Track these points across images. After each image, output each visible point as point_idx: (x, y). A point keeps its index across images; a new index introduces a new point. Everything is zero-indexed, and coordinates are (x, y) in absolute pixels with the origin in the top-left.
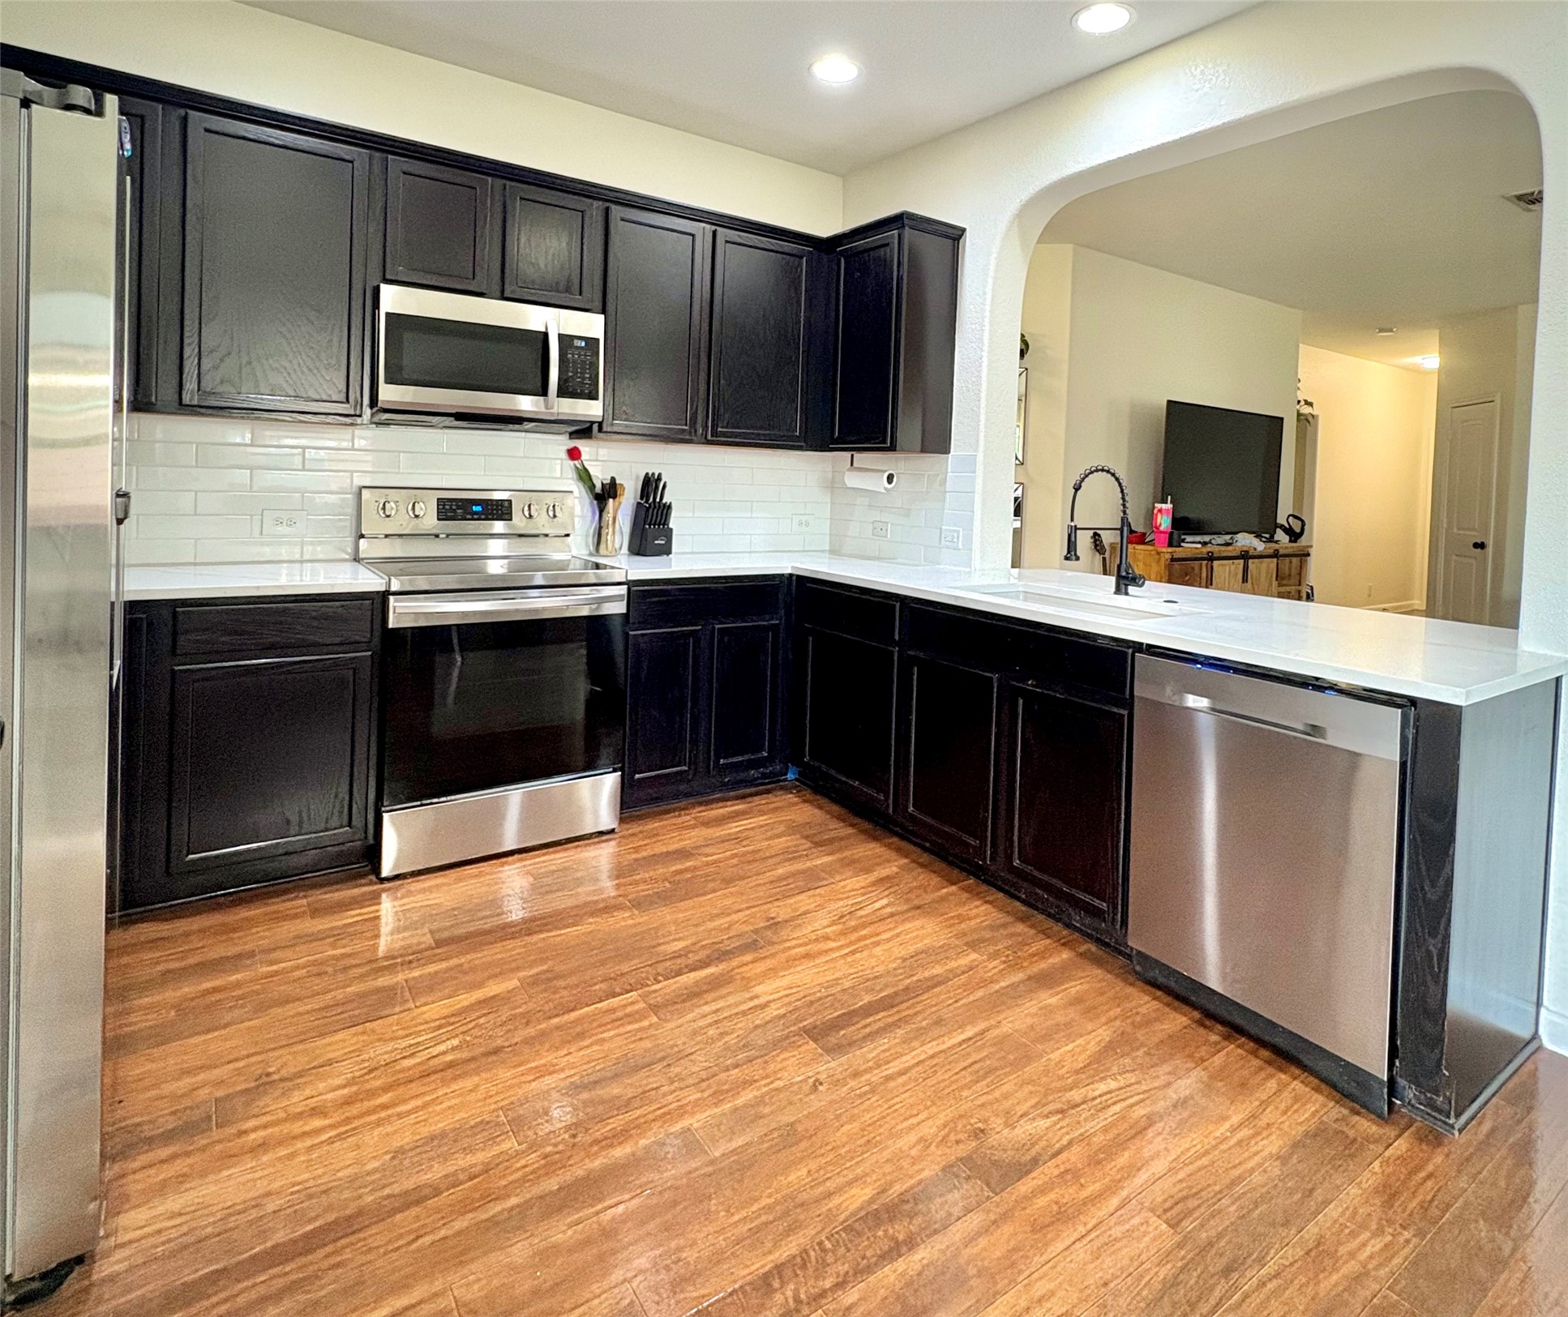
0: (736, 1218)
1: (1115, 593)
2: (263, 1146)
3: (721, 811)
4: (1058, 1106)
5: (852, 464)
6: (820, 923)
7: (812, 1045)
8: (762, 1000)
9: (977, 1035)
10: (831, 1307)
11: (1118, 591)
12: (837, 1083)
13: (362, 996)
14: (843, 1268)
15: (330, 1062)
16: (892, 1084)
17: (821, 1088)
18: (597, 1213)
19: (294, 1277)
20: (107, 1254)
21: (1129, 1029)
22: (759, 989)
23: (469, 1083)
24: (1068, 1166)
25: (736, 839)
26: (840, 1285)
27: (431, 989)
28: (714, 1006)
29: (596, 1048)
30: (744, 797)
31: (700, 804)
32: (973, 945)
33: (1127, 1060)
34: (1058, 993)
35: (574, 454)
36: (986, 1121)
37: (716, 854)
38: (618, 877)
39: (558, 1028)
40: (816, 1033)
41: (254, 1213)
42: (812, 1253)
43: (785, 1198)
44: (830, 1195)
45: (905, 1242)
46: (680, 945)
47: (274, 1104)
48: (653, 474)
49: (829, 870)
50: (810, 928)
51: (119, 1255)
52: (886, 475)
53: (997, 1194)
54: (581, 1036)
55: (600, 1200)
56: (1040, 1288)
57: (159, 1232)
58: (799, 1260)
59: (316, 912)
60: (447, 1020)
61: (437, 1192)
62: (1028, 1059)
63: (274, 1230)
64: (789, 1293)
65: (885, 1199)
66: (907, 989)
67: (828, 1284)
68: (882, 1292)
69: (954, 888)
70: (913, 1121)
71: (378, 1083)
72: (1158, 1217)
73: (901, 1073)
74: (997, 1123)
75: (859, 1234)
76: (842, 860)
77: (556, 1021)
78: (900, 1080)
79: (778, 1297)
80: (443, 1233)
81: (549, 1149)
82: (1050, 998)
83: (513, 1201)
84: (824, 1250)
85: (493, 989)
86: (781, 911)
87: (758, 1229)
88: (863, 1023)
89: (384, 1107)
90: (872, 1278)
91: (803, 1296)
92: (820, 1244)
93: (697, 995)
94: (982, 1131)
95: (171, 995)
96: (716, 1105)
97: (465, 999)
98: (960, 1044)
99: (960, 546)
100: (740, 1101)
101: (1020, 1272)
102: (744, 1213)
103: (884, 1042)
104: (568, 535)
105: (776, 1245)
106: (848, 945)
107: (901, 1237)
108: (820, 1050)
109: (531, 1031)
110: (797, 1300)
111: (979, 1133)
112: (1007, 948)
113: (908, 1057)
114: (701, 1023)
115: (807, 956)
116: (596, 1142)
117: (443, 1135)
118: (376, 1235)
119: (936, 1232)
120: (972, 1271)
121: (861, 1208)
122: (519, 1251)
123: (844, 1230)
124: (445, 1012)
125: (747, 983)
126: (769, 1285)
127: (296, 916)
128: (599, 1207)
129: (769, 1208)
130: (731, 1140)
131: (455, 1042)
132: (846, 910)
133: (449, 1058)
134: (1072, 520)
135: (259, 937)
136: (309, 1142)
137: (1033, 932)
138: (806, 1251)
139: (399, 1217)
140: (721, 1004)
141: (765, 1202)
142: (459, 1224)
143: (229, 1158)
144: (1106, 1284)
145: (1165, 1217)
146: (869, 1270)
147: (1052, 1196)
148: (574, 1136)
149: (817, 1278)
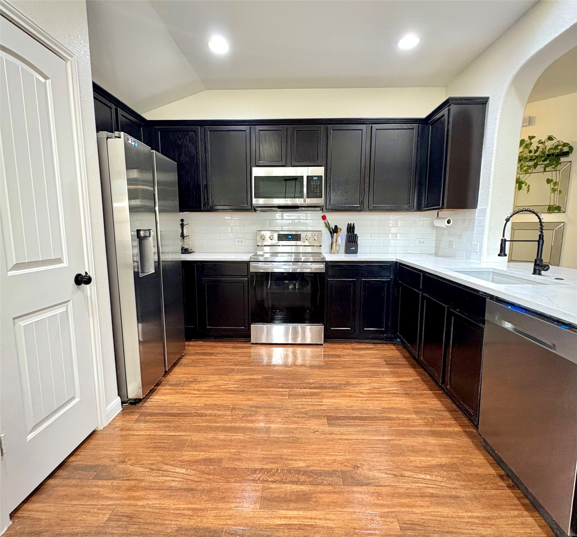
0: (263, 453)
1: (533, 274)
2: (185, 393)
3: (363, 346)
4: (396, 473)
5: (438, 216)
6: (364, 389)
7: (326, 420)
8: (323, 403)
9: (387, 440)
10: (266, 485)
11: (534, 273)
12: (323, 434)
13: (226, 369)
14: (277, 478)
15: (209, 381)
16: (340, 441)
17: (316, 433)
18: (232, 436)
19: (170, 420)
20: (148, 402)
21: (458, 464)
22: (324, 400)
23: (231, 396)
24: (379, 491)
25: (360, 356)
26: (273, 482)
27: (241, 372)
28: (306, 400)
29: (266, 399)
30: (374, 343)
31: (357, 342)
32: (416, 413)
33: (445, 473)
34: (437, 440)
35: (324, 218)
36: (362, 465)
37: (347, 359)
38: (311, 358)
39: (261, 391)
40: (329, 418)
41: (173, 405)
42: (273, 471)
43: (279, 454)
44: (291, 460)
45: (301, 482)
46: (312, 381)
47: (193, 386)
48: (351, 224)
49: (384, 373)
50: (359, 388)
51: (149, 403)
52: (446, 220)
53: (343, 485)
54: (266, 395)
55: (236, 433)
56: (331, 516)
57: (158, 402)
58: (268, 470)
59: (233, 348)
60: (238, 381)
61: (206, 416)
62: (400, 455)
63: (173, 410)
64: (258, 476)
65: (307, 469)
66: (375, 417)
67: (270, 479)
68: (283, 490)
69: (430, 392)
70: (337, 454)
71: (214, 389)
72: (399, 523)
73: (346, 440)
74: (366, 467)
75: (290, 473)
76: (391, 371)
77: (262, 389)
78: (344, 441)
79: (255, 476)
80: (200, 424)
81: (235, 417)
82: (432, 440)
83: (218, 425)
84: (277, 472)
85: (255, 377)
86: (354, 381)
87: (266, 458)
88: (349, 421)
89: (211, 394)
90: (283, 485)
91: (261, 479)
92: (278, 469)
93: (305, 396)
94: (358, 467)
95: (193, 357)
96: (282, 424)
97: (247, 377)
98: (377, 440)
99: (478, 251)
100: (291, 426)
101: (329, 509)
102: (265, 453)
103: (351, 429)
104: (321, 246)
105: (266, 464)
106: (367, 397)
107: (302, 480)
108: (326, 423)
109: (255, 389)
110: (259, 479)
111: (356, 467)
112: (431, 418)
113: (354, 436)
114: (298, 403)
115: (350, 396)
116: (247, 420)
117: (217, 405)
118: (188, 419)
119: (314, 484)
120: (314, 500)
121: (298, 468)
122: (211, 435)
123: (287, 470)
124: (240, 378)
125: (323, 397)
126: (256, 472)
127: (229, 347)
128: (234, 434)
129: (273, 455)
130: (279, 434)
131: (236, 386)
132: (377, 387)
133: (232, 389)
134: (503, 236)
135: (218, 350)
136: (193, 396)
137: (451, 417)
138: (272, 469)
139: (195, 417)
140: (310, 400)
141: (273, 453)
142: (204, 424)
143: (178, 393)
144: (355, 529)
145: (401, 525)
146: (284, 483)
147: (363, 496)
148: (243, 417)
149: (269, 477)
